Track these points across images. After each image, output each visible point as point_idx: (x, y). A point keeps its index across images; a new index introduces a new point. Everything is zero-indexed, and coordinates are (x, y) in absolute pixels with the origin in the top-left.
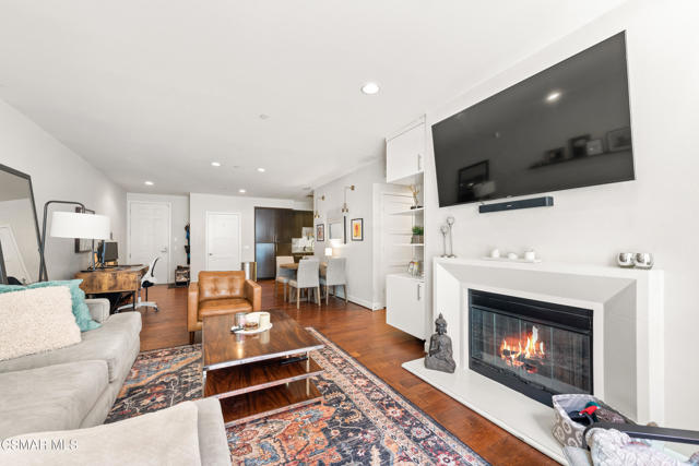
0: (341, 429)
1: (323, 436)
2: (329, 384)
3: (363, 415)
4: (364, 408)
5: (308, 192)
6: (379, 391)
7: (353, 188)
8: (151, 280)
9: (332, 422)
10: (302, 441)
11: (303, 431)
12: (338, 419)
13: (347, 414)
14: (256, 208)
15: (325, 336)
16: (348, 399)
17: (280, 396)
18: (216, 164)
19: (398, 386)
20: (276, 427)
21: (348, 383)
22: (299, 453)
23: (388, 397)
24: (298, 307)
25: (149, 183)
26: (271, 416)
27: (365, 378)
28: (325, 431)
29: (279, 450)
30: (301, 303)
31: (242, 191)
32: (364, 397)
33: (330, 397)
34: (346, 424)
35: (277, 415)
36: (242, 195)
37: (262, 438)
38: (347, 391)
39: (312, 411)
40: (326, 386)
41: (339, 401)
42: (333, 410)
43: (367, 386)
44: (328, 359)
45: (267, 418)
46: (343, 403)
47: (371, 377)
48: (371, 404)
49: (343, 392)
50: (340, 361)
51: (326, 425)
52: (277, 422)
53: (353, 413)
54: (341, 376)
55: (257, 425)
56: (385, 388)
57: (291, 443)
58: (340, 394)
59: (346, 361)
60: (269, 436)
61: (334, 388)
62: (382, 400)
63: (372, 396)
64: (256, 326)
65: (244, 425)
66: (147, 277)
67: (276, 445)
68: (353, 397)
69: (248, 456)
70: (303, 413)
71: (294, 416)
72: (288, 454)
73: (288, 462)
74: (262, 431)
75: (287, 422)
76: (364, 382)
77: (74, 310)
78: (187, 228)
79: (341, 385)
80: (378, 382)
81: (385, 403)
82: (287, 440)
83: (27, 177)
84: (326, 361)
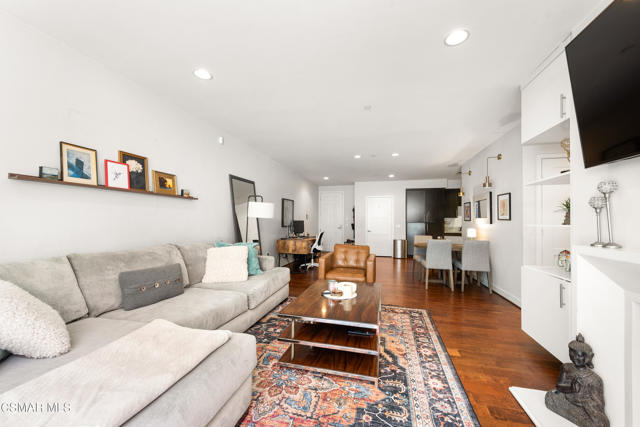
0: (375, 418)
1: (353, 414)
2: (398, 371)
3: (409, 418)
4: (417, 411)
5: (456, 169)
6: (452, 403)
7: (499, 157)
8: (319, 248)
9: (372, 408)
10: (335, 407)
11: (342, 401)
12: (380, 408)
13: (393, 407)
14: (407, 190)
15: (433, 322)
16: (406, 394)
17: (342, 361)
18: (357, 157)
19: (483, 410)
20: (326, 384)
21: (420, 378)
22: (325, 416)
23: (458, 415)
24: (427, 288)
25: (326, 178)
26: (328, 375)
27: (445, 381)
28: (360, 411)
29: (313, 403)
30: (430, 284)
31: (392, 176)
32: (426, 401)
33: (390, 383)
34: (383, 417)
35: (332, 376)
36: (392, 179)
37: (310, 388)
38: (412, 385)
39: (363, 388)
40: (393, 371)
41: (395, 390)
42: (382, 396)
43: (440, 391)
44: (419, 346)
45: (325, 374)
46: (398, 395)
47: (453, 384)
48: (427, 411)
49: (406, 385)
50: (429, 353)
51: (365, 407)
52: (329, 382)
53: (400, 410)
54: (418, 369)
55: (315, 377)
56: (462, 405)
57: (325, 404)
58: (402, 385)
59: (436, 355)
60: (316, 389)
61: (402, 377)
62: (446, 415)
63: (438, 405)
64: (341, 293)
65: (307, 371)
66: (316, 246)
67: (314, 400)
68: (414, 394)
69: (291, 396)
70: (354, 385)
71: (345, 384)
72: (317, 411)
73: (311, 418)
74: (314, 382)
75: (336, 386)
76: (440, 385)
77: (249, 261)
78: (354, 210)
79: (410, 377)
80: (457, 393)
81: (447, 419)
82: (325, 400)
83: (253, 183)
84: (414, 348)
